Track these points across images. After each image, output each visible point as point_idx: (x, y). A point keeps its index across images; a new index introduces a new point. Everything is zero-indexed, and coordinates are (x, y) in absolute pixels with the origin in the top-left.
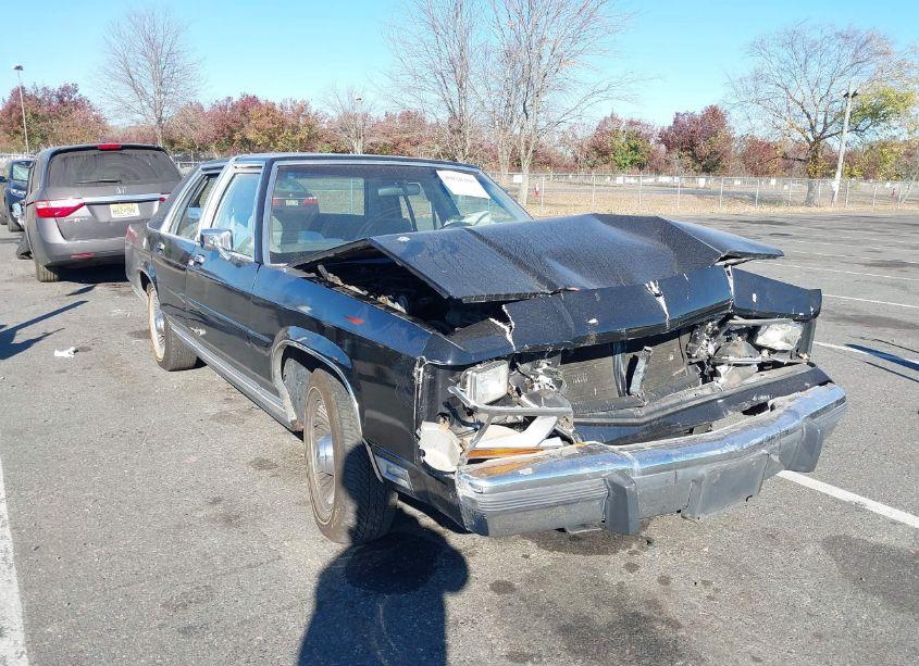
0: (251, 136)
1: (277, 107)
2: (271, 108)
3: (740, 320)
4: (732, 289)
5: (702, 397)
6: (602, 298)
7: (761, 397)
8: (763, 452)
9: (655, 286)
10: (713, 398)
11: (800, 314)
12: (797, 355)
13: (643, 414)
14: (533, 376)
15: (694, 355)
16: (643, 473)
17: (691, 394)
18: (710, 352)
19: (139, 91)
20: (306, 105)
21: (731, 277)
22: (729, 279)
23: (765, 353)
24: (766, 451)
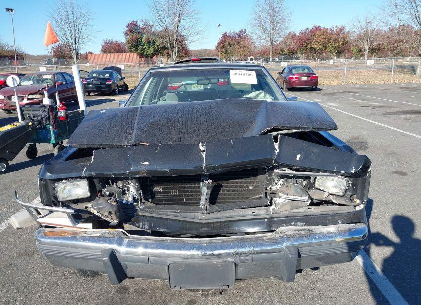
0: (314, 46)
1: (329, 30)
2: (326, 31)
3: (289, 171)
4: (278, 151)
5: (257, 215)
6: (161, 150)
7: (299, 224)
8: (230, 259)
9: (202, 146)
10: (265, 217)
11: (342, 171)
12: (351, 199)
13: (206, 218)
14: (125, 188)
15: (268, 188)
16: (127, 254)
17: (249, 212)
18: (278, 188)
19: (264, 30)
20: (344, 28)
21: (278, 143)
22: (275, 144)
23: (326, 194)
24: (233, 260)
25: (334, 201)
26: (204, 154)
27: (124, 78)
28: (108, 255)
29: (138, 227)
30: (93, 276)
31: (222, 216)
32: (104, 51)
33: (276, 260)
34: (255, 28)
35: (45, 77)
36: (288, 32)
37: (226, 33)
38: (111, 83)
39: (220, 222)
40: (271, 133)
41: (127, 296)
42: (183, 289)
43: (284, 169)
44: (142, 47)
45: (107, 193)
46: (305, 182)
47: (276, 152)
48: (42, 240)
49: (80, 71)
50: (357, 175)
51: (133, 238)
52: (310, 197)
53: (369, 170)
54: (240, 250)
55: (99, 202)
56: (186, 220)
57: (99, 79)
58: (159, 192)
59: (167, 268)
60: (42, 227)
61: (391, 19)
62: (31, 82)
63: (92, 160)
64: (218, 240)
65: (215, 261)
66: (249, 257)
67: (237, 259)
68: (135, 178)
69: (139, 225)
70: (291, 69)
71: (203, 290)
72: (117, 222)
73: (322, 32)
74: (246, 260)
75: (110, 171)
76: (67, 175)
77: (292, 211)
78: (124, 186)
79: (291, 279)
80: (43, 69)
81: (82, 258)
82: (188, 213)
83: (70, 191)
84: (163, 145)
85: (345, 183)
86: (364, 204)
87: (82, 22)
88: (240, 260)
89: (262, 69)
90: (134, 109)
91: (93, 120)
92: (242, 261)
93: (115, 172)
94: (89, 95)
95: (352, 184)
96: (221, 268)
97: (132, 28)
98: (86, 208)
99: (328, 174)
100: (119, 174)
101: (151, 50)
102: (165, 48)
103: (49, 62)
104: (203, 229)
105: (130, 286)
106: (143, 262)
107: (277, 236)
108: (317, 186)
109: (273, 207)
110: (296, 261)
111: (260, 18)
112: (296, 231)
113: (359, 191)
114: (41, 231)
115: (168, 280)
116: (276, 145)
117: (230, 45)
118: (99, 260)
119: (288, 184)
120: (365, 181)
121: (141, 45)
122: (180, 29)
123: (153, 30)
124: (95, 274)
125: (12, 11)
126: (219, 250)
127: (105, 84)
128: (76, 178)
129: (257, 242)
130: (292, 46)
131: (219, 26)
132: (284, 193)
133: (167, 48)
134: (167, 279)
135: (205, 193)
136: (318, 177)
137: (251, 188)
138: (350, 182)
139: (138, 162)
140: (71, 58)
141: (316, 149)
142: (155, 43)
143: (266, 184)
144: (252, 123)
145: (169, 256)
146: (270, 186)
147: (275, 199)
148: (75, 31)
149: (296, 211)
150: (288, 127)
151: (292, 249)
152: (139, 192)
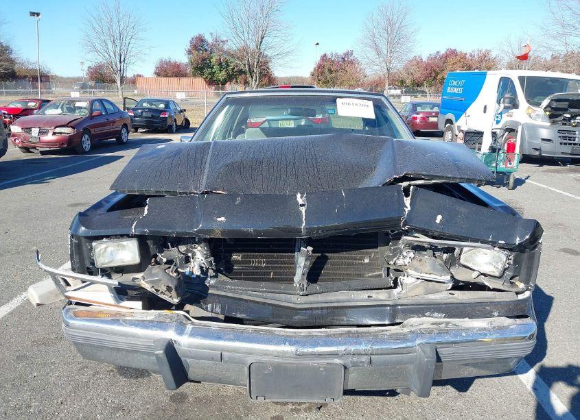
3: (424, 239)
4: (409, 209)
5: (375, 300)
6: (242, 203)
7: (436, 314)
8: (337, 361)
9: (301, 197)
10: (387, 303)
11: (500, 242)
12: (512, 283)
13: (302, 301)
14: (190, 254)
15: (392, 263)
16: (190, 346)
17: (364, 295)
18: (406, 263)
19: (378, 52)
20: (488, 52)
21: (410, 197)
22: (405, 198)
23: (476, 274)
24: (342, 362)
25: (487, 284)
26: (303, 210)
27: (185, 110)
28: (164, 347)
29: (206, 309)
30: (137, 377)
31: (324, 299)
32: (158, 74)
33: (404, 365)
34: (367, 49)
35: (78, 104)
36: (411, 56)
37: (325, 55)
38: (167, 116)
39: (322, 308)
40: (400, 184)
41: (185, 406)
42: (267, 400)
43: (417, 235)
44: (210, 70)
45: (165, 260)
46: (445, 256)
47: (406, 210)
48: (71, 322)
49: (125, 98)
50: (521, 248)
51: (200, 325)
52: (452, 277)
53: (540, 241)
54: (352, 348)
55: (153, 272)
56: (273, 302)
57: (150, 110)
58: (237, 262)
59: (246, 370)
60: (71, 304)
61: (556, 43)
62: (59, 111)
63: (146, 212)
64: (320, 332)
65: (316, 362)
66: (365, 359)
67: (348, 361)
68: (205, 240)
69: (207, 308)
70: (414, 106)
71: (293, 404)
72: (177, 301)
73: (458, 58)
74: (361, 362)
75: (171, 229)
76: (110, 232)
77: (426, 296)
78: (188, 251)
79: (425, 394)
80: (75, 94)
81: (127, 351)
82: (277, 293)
83: (112, 255)
84: (246, 196)
85: (504, 259)
86: (530, 290)
87: (130, 33)
88: (351, 362)
89: (383, 99)
90: (205, 144)
91: (148, 158)
92: (355, 365)
93: (178, 230)
94: (136, 131)
95: (514, 261)
96: (324, 373)
97: (198, 44)
98: (134, 279)
99: (479, 244)
100: (183, 233)
101: (221, 76)
102: (241, 72)
103: (84, 86)
104: (296, 317)
105: (189, 393)
106: (213, 359)
107: (406, 330)
108: (462, 261)
109: (399, 289)
110: (434, 367)
111: (373, 36)
112: (433, 324)
113: (523, 271)
114: (69, 309)
115: (248, 388)
116: (407, 201)
117: (330, 71)
118: (149, 354)
119: (421, 257)
120: (533, 257)
121: (209, 68)
122: (263, 47)
123: (226, 47)
124: (140, 373)
125: (38, 16)
126: (322, 346)
127: (159, 117)
128: (122, 236)
129: (376, 338)
130: (417, 75)
131: (318, 44)
132: (416, 270)
133: (245, 73)
134: (246, 386)
135: (302, 265)
136: (465, 249)
137: (367, 261)
138: (511, 257)
139: (210, 216)
140: (114, 81)
141: (464, 208)
142: (228, 66)
143: (388, 256)
144: (371, 169)
145: (250, 352)
146: (394, 260)
147: (402, 278)
148: (121, 46)
149: (432, 297)
150: (424, 175)
151: (428, 350)
152: (209, 260)
